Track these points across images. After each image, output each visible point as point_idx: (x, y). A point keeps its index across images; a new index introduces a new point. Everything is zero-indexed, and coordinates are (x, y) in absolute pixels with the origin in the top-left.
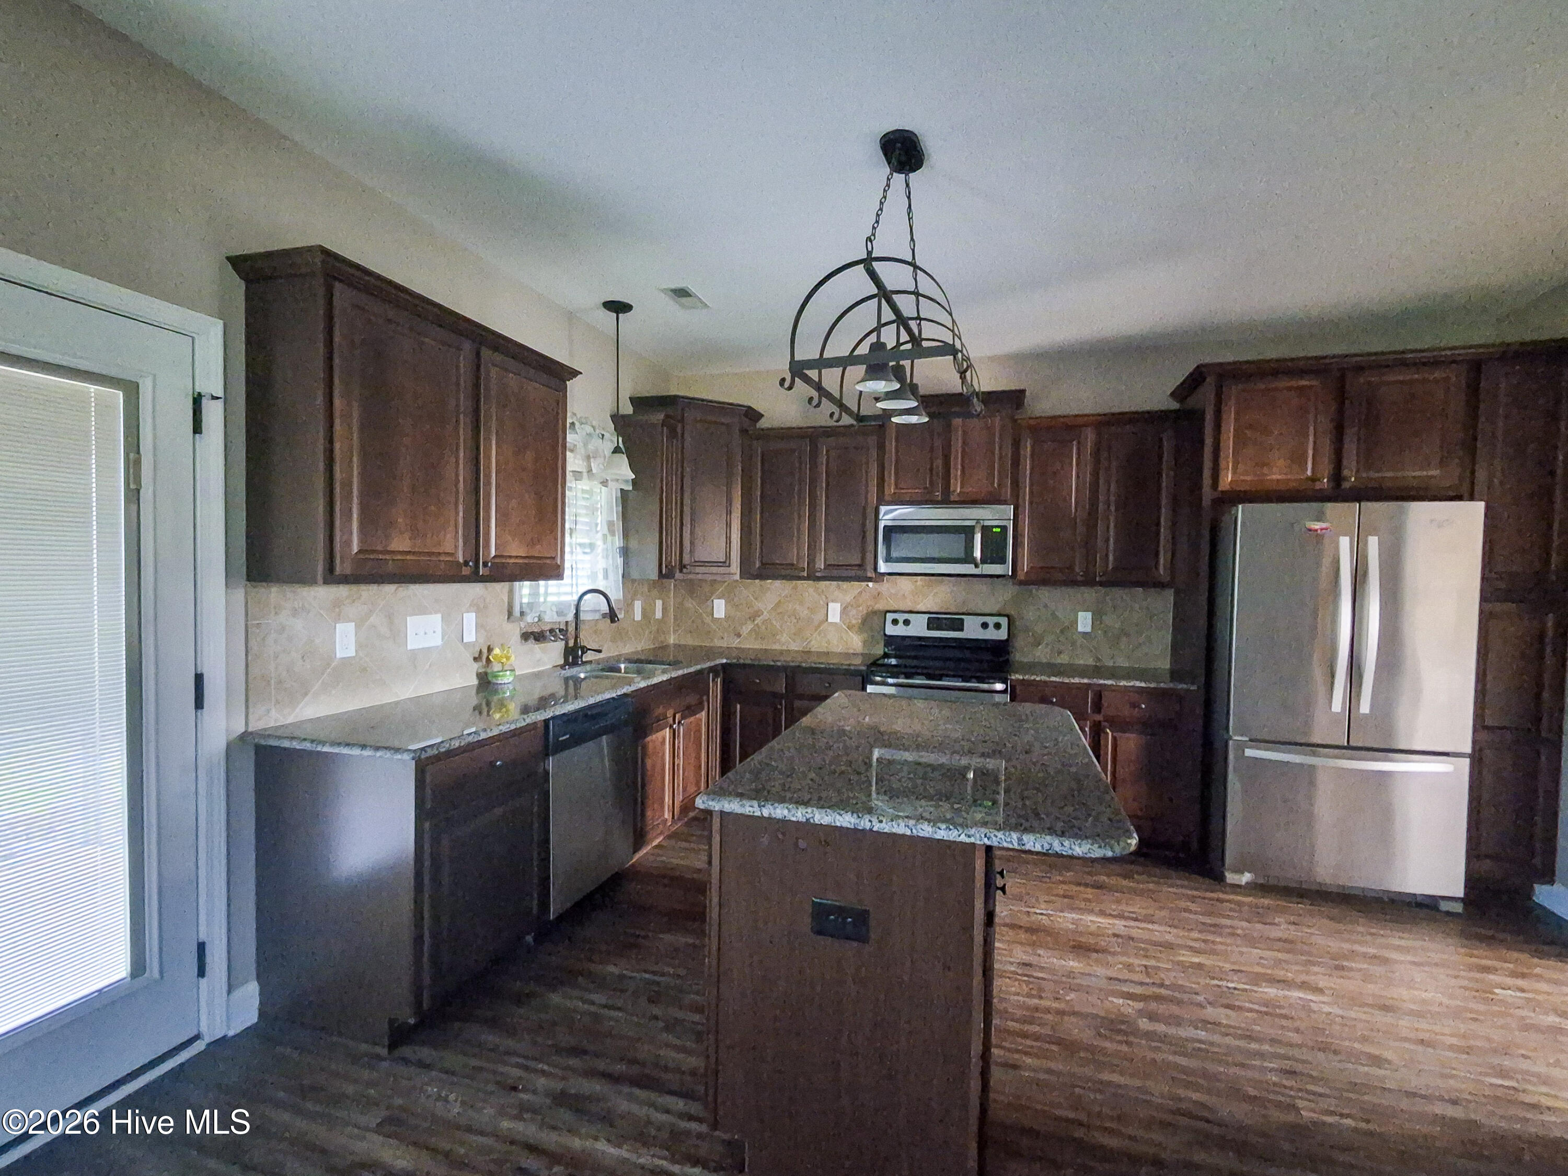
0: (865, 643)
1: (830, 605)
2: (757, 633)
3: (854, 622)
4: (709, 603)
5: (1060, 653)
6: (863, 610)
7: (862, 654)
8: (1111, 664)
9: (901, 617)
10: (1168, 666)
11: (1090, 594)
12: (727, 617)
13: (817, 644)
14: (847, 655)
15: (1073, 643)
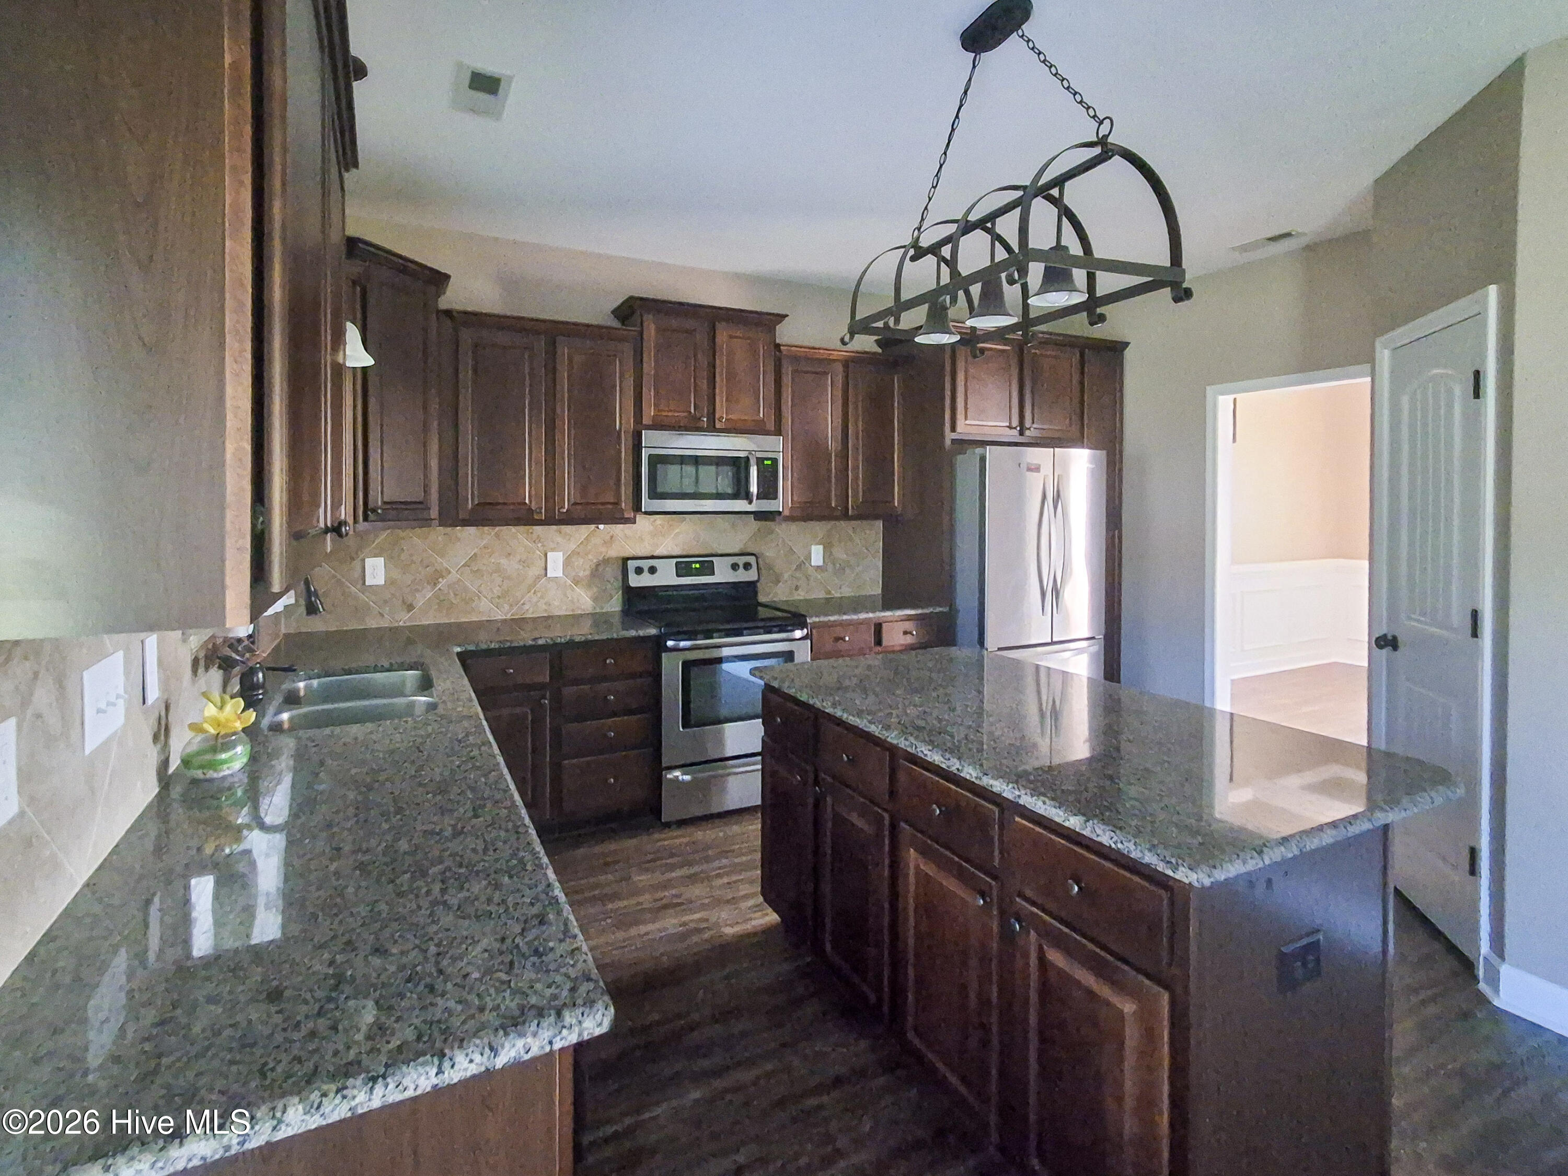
0: (595, 599)
1: (549, 554)
2: (441, 601)
3: (581, 574)
4: (357, 564)
5: (797, 588)
6: (593, 558)
7: (593, 615)
8: (838, 595)
9: (646, 564)
10: (880, 592)
11: (820, 528)
12: (390, 582)
13: (533, 607)
14: (576, 618)
15: (808, 578)
